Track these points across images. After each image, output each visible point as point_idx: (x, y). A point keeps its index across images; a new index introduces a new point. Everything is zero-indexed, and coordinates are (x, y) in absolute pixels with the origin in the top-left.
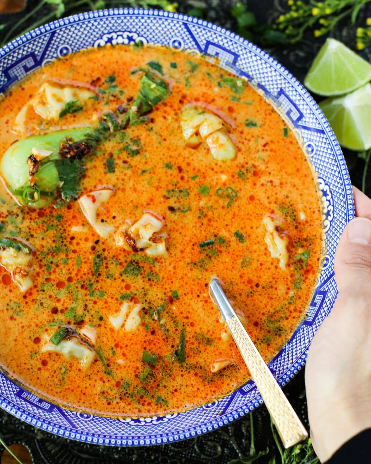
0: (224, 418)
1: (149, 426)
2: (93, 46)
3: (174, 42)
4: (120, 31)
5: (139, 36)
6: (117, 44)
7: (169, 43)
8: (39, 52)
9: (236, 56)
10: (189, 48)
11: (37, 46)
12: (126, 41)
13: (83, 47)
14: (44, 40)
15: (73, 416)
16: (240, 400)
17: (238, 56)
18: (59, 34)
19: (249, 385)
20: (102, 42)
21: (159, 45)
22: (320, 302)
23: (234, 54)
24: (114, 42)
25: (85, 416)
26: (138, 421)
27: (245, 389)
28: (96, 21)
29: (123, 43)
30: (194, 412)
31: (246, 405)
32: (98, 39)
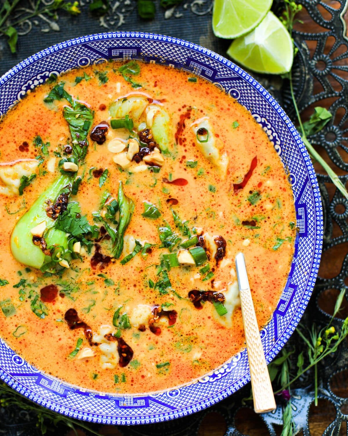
0: (279, 342)
1: (226, 376)
2: (17, 99)
3: (81, 61)
4: (33, 77)
5: (50, 72)
6: (35, 86)
7: (77, 64)
10: (95, 59)
12: (41, 81)
13: (9, 105)
15: (166, 399)
16: (283, 321)
17: (140, 48)
19: (282, 305)
20: (23, 93)
21: (70, 69)
22: (303, 214)
23: (135, 48)
24: (32, 87)
25: (174, 393)
27: (282, 309)
28: (11, 81)
29: (40, 84)
31: (290, 324)
32: (19, 92)
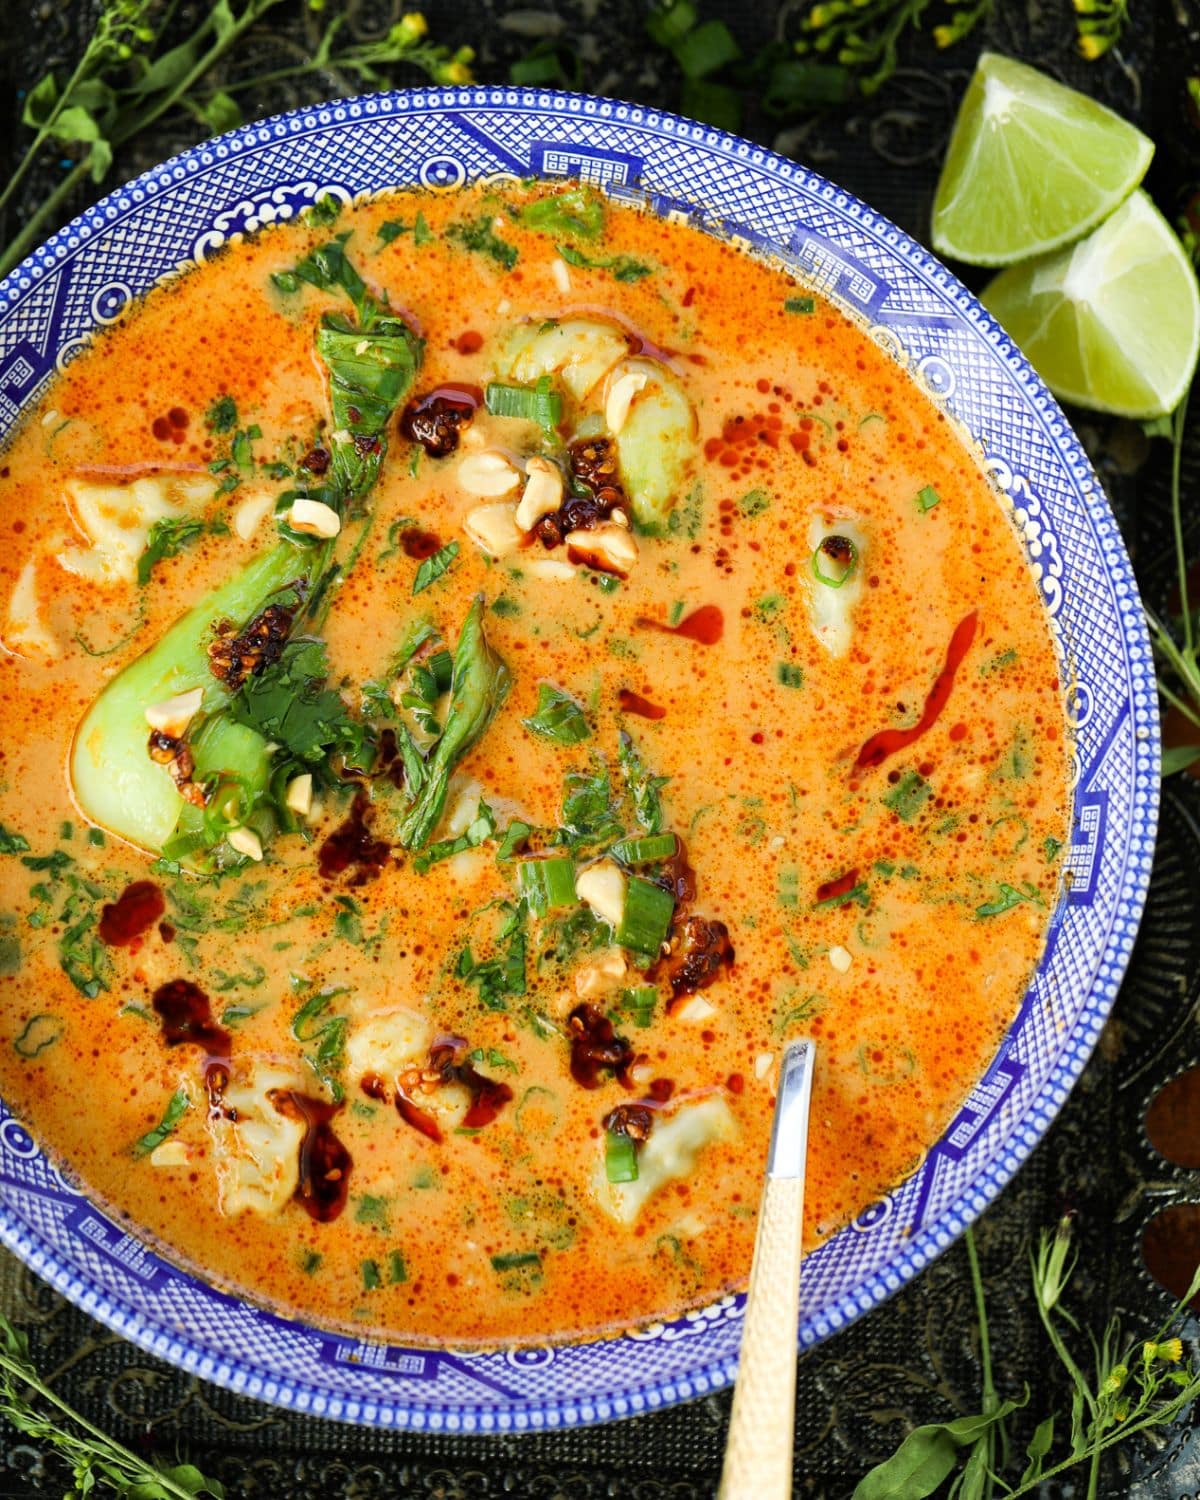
0: (921, 1240)
1: (720, 1328)
2: (191, 256)
3: (433, 169)
4: (260, 190)
5: (320, 185)
6: (261, 225)
7: (417, 178)
8: (39, 332)
9: (635, 163)
10: (483, 173)
11: (30, 321)
12: (286, 211)
13: (162, 271)
14: (45, 297)
15: (498, 1368)
16: (951, 1177)
17: (641, 161)
18: (85, 264)
19: (964, 1126)
20: (216, 239)
21: (391, 190)
22: (1095, 827)
23: (625, 157)
24: (251, 225)
25: (532, 1356)
26: (682, 1324)
27: (958, 1140)
28: (181, 190)
29: (279, 219)
30: (832, 1249)
31: (973, 1186)
32: (201, 233)
